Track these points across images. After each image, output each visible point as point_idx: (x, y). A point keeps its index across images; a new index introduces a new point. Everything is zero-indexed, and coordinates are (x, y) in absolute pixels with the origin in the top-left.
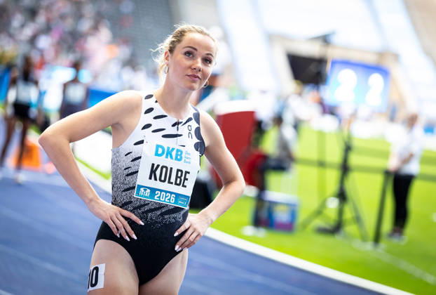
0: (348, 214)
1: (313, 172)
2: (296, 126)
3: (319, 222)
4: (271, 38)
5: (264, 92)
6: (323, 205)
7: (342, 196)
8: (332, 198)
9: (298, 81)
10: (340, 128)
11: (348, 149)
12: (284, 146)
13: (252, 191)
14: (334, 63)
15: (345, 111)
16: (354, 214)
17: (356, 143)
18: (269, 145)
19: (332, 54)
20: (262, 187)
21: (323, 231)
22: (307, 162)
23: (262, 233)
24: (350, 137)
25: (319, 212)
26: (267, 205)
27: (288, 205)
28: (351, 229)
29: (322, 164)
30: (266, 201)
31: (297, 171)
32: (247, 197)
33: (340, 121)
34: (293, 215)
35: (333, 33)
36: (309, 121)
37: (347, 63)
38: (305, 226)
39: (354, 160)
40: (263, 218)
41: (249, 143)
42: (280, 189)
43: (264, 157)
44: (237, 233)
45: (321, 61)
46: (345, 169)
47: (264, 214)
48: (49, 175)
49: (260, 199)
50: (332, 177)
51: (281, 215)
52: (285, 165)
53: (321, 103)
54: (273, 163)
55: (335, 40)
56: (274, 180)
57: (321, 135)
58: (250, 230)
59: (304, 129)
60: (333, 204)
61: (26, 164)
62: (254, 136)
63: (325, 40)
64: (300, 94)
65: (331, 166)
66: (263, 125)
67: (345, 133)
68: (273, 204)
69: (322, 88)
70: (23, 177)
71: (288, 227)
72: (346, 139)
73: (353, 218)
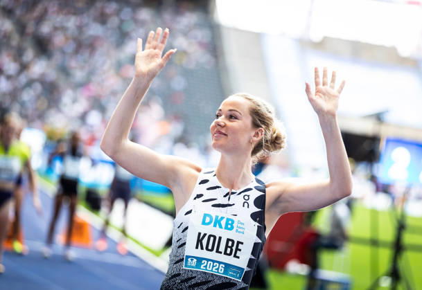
1: (366, 251)
6: (375, 284)
7: (395, 274)
8: (385, 277)
9: (352, 159)
10: (394, 207)
11: (401, 227)
12: (337, 224)
13: (303, 270)
14: (388, 141)
15: (398, 189)
17: (409, 222)
18: (321, 223)
19: (386, 132)
20: (314, 265)
24: (403, 216)
27: (340, 283)
29: (374, 243)
31: (350, 250)
32: (297, 276)
33: (393, 199)
35: (387, 111)
36: (362, 199)
37: (400, 142)
39: (408, 238)
42: (332, 267)
43: (316, 236)
45: (374, 139)
46: (398, 247)
48: (100, 253)
49: (312, 278)
50: (385, 255)
52: (338, 244)
53: (373, 179)
54: (325, 242)
55: (389, 118)
56: (326, 258)
57: (374, 213)
59: (358, 207)
60: (386, 283)
61: (75, 240)
63: (379, 118)
67: (399, 211)
68: (325, 283)
69: (376, 166)
70: (73, 254)
72: (399, 217)
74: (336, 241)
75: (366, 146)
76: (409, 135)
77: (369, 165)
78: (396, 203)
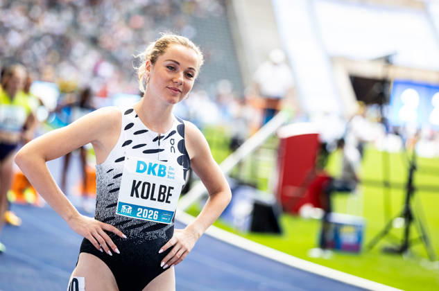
0: (415, 233)
1: (379, 192)
2: (361, 147)
3: (385, 243)
4: (333, 60)
5: (327, 114)
6: (389, 226)
7: (408, 215)
8: (400, 219)
9: (361, 102)
10: (404, 149)
11: (413, 169)
12: (349, 168)
13: (317, 213)
14: (396, 83)
15: (410, 131)
16: (421, 234)
17: (420, 163)
18: (334, 167)
19: (394, 74)
20: (328, 209)
21: (389, 251)
22: (372, 183)
23: (329, 254)
24: (414, 157)
25: (385, 233)
26: (333, 227)
27: (354, 226)
28: (417, 248)
29: (387, 185)
30: (332, 223)
31: (361, 192)
32: (312, 220)
33: (404, 140)
34: (360, 236)
35: (396, 54)
36: (373, 142)
37: (410, 84)
38: (371, 246)
39: (419, 179)
40: (330, 240)
41: (314, 165)
42: (345, 210)
43: (329, 179)
44: (303, 255)
45: (384, 82)
46: (410, 188)
47: (330, 236)
49: (326, 220)
50: (398, 197)
51: (348, 236)
52: (350, 186)
53: (383, 121)
54: (337, 185)
55: (397, 60)
56: (339, 201)
57: (386, 155)
58: (316, 252)
59: (369, 150)
60: (399, 224)
62: (319, 158)
63: (387, 60)
64: (364, 116)
65: (397, 186)
66: (327, 147)
67: (410, 153)
68: (339, 226)
69: (386, 108)
71: (355, 249)
72: (411, 159)
73: (420, 238)
75: (376, 89)
76: (417, 76)
77: (379, 107)
78: (407, 144)
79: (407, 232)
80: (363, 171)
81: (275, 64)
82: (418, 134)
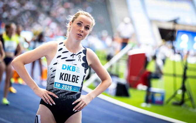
0: (187, 96)
1: (172, 79)
3: (173, 100)
4: (151, 21)
5: (147, 45)
6: (176, 93)
7: (184, 89)
8: (180, 90)
9: (164, 40)
11: (186, 68)
12: (158, 68)
13: (144, 88)
14: (179, 31)
15: (185, 52)
16: (189, 97)
17: (189, 66)
18: (151, 68)
19: (178, 27)
21: (175, 104)
22: (168, 75)
23: (150, 106)
24: (186, 63)
25: (174, 96)
26: (151, 94)
27: (160, 93)
28: (188, 103)
29: (175, 75)
30: (151, 92)
31: (164, 79)
32: (142, 90)
34: (163, 97)
35: (178, 19)
37: (184, 32)
38: (168, 102)
39: (189, 73)
42: (157, 86)
43: (150, 73)
45: (173, 31)
46: (185, 77)
47: (150, 98)
49: (148, 91)
50: (179, 81)
51: (158, 98)
52: (159, 76)
53: (173, 48)
54: (153, 76)
55: (179, 22)
56: (154, 82)
57: (174, 62)
58: (144, 105)
60: (180, 92)
63: (175, 22)
67: (185, 62)
68: (154, 93)
71: (161, 103)
72: (185, 64)
73: (189, 98)
74: (158, 75)
75: (170, 34)
76: (188, 29)
77: (171, 42)
78: (183, 58)
79: (183, 96)
80: (164, 70)
81: (126, 24)
82: (188, 53)
